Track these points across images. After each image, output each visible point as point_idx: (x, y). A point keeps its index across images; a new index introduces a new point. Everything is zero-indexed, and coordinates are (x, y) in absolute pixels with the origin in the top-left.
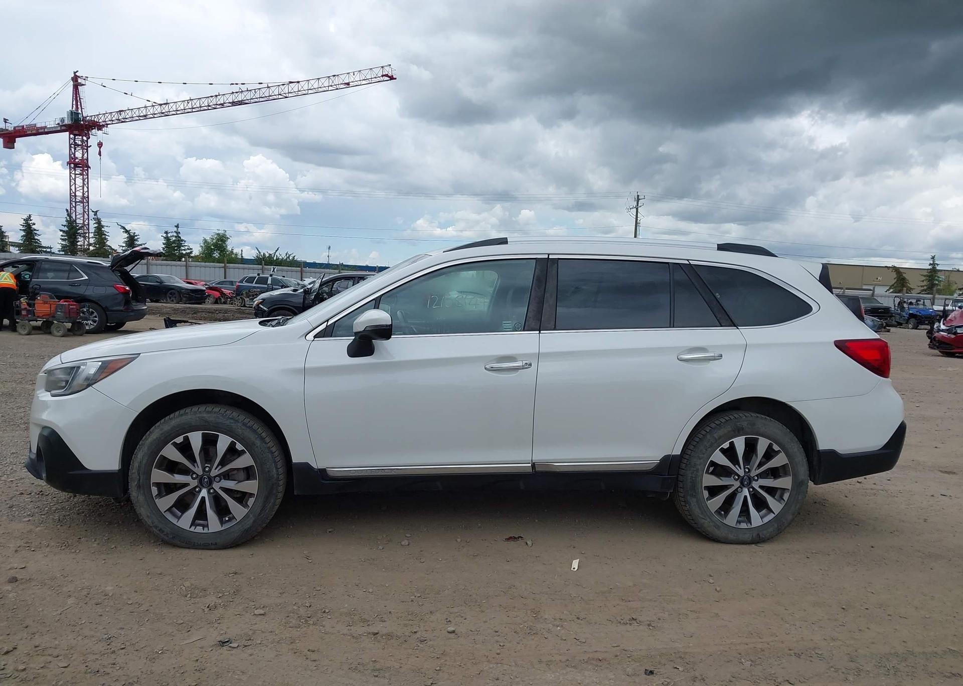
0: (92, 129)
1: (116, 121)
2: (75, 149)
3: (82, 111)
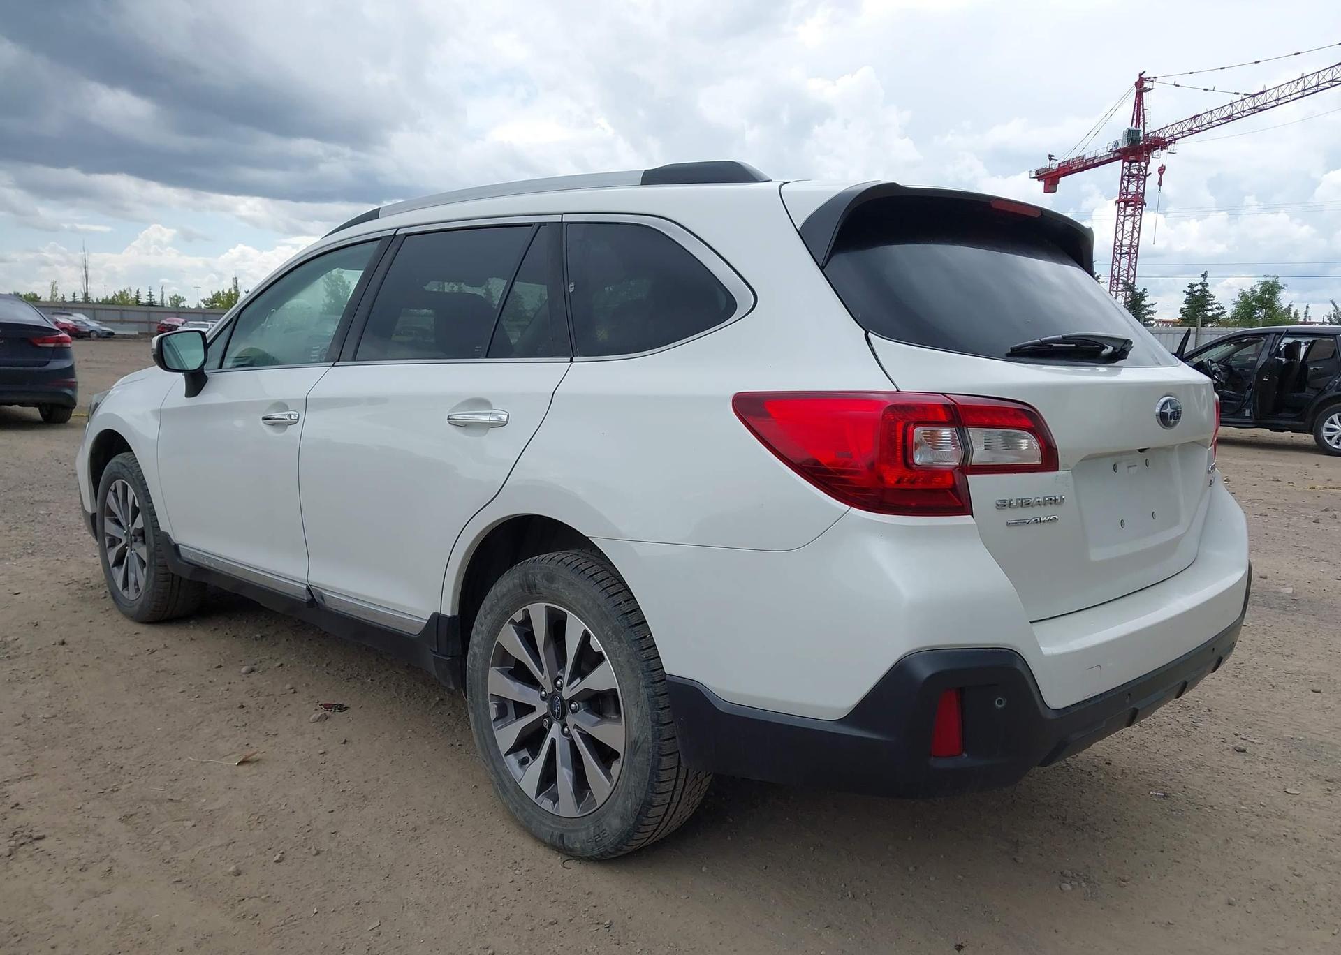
0: (1155, 150)
1: (1189, 132)
2: (1129, 181)
3: (1144, 128)
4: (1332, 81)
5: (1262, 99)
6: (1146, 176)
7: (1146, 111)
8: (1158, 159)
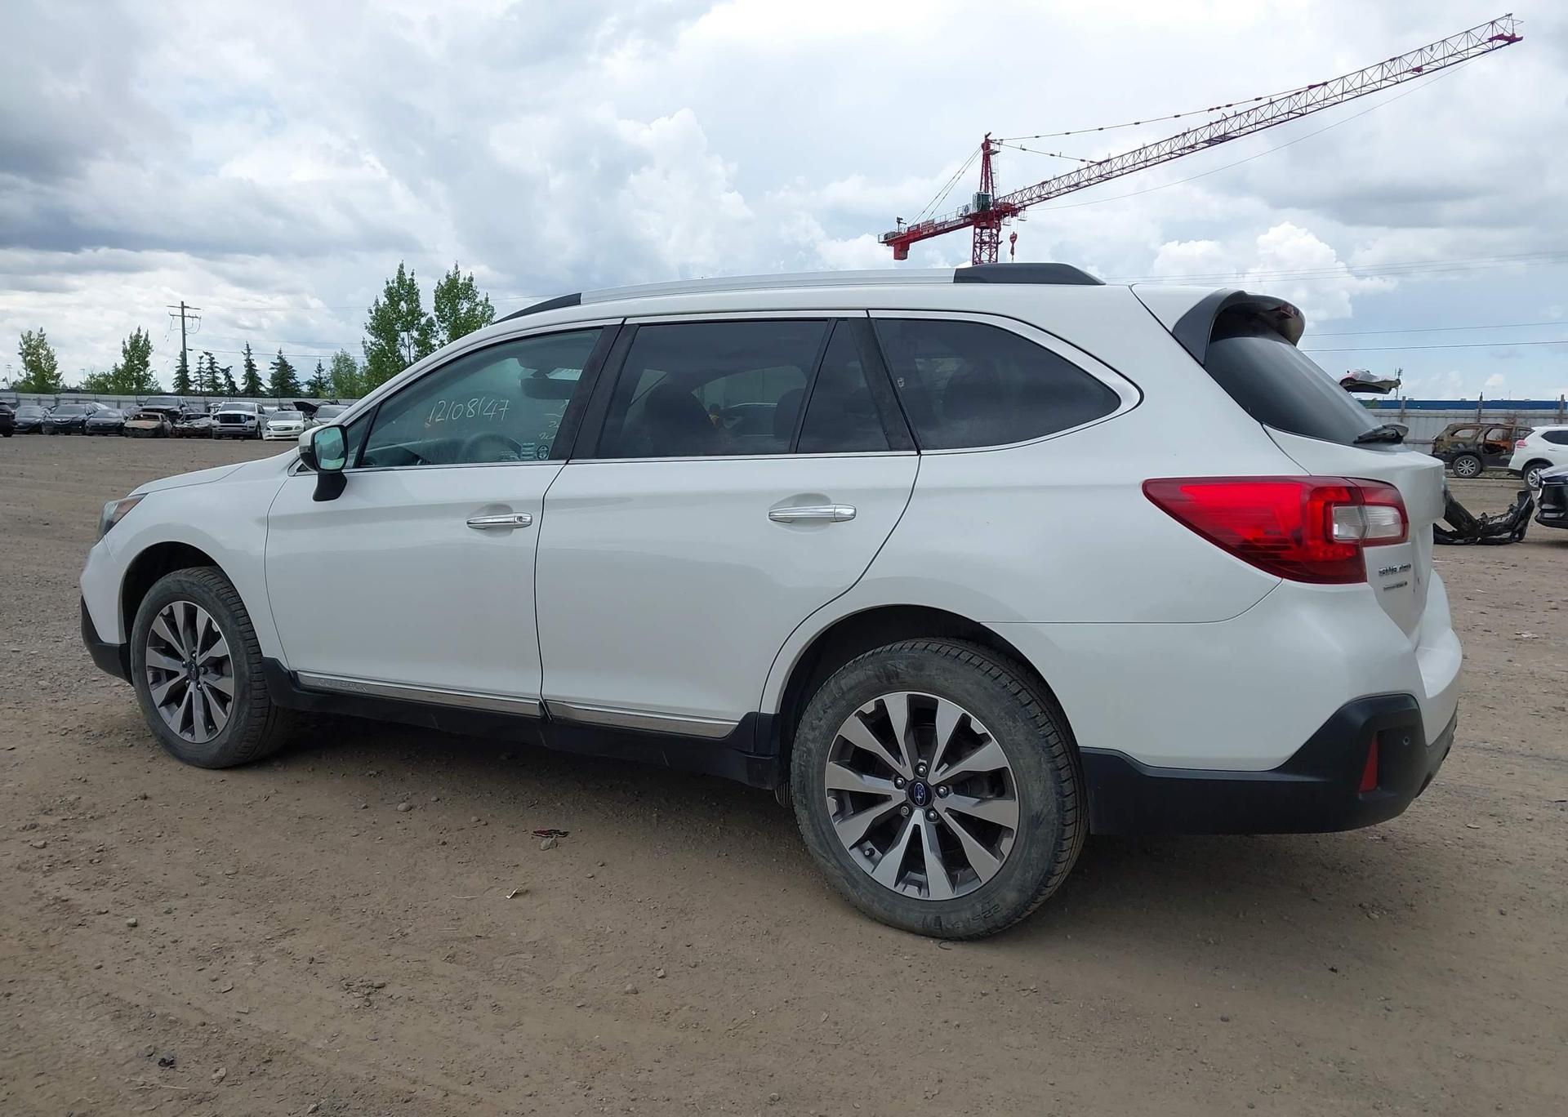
0: (1005, 216)
1: (1037, 199)
2: (981, 249)
3: (993, 192)
4: (1171, 153)
5: (1107, 167)
6: (998, 243)
7: (994, 175)
8: (1009, 225)
